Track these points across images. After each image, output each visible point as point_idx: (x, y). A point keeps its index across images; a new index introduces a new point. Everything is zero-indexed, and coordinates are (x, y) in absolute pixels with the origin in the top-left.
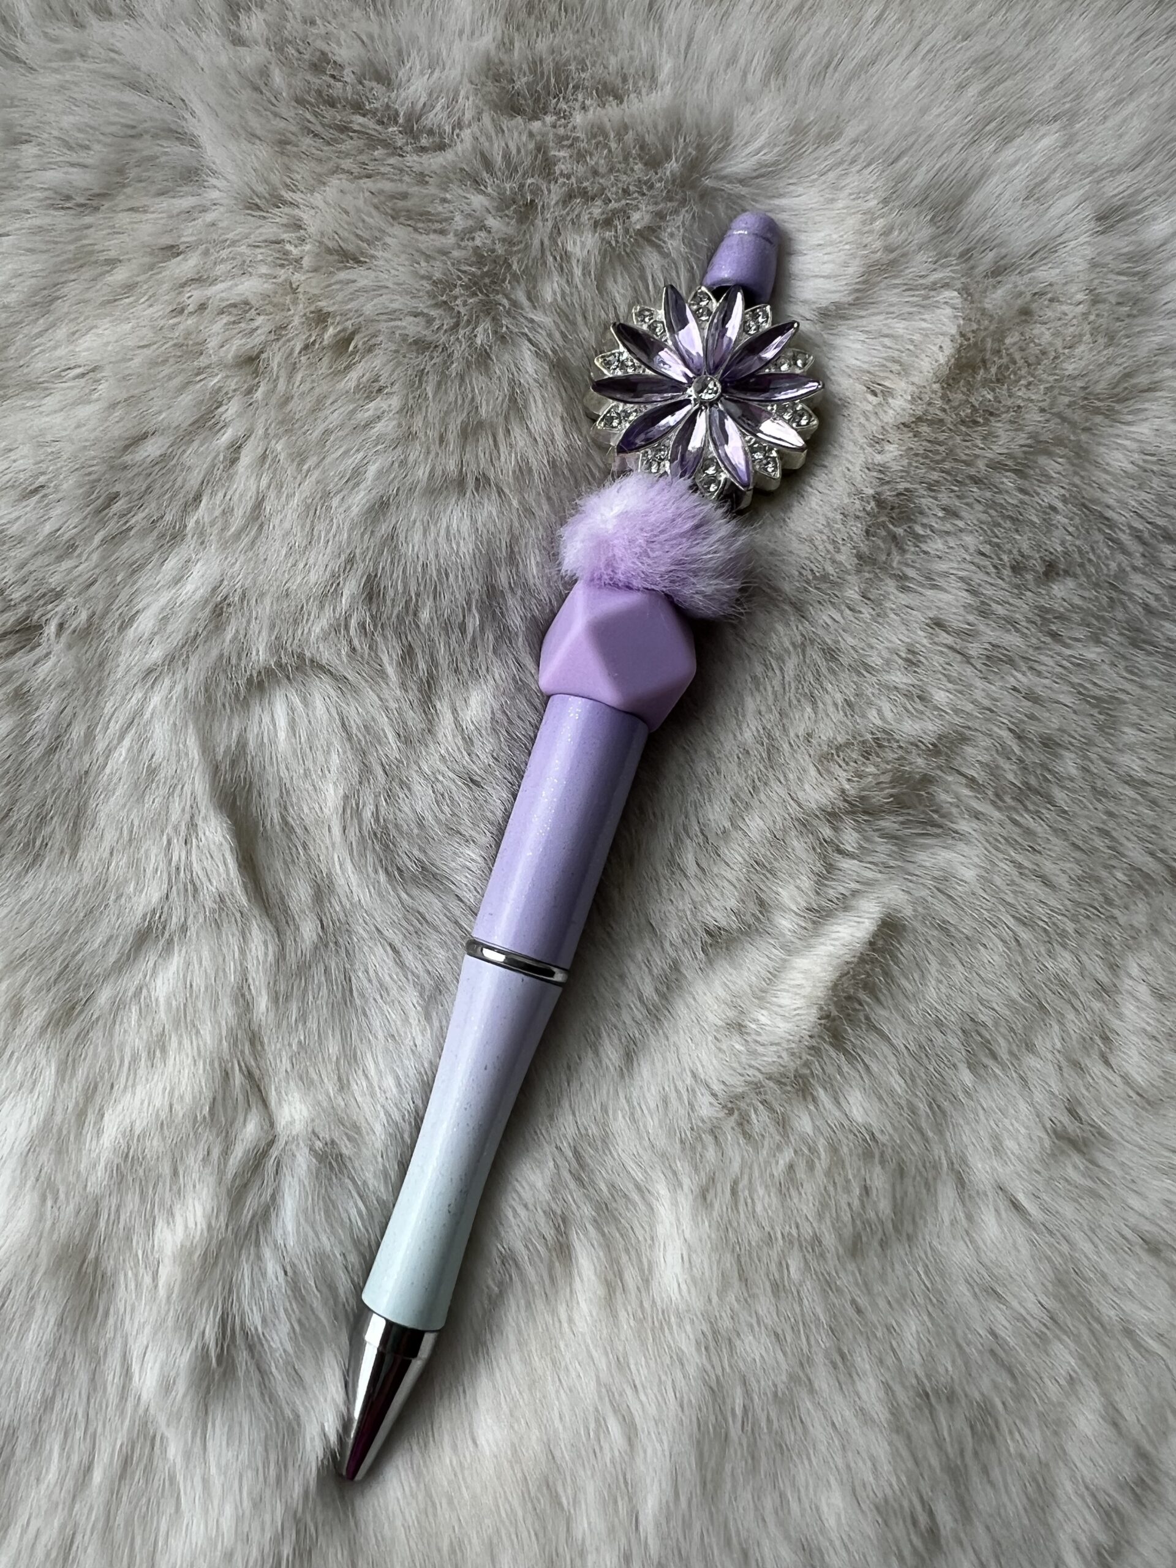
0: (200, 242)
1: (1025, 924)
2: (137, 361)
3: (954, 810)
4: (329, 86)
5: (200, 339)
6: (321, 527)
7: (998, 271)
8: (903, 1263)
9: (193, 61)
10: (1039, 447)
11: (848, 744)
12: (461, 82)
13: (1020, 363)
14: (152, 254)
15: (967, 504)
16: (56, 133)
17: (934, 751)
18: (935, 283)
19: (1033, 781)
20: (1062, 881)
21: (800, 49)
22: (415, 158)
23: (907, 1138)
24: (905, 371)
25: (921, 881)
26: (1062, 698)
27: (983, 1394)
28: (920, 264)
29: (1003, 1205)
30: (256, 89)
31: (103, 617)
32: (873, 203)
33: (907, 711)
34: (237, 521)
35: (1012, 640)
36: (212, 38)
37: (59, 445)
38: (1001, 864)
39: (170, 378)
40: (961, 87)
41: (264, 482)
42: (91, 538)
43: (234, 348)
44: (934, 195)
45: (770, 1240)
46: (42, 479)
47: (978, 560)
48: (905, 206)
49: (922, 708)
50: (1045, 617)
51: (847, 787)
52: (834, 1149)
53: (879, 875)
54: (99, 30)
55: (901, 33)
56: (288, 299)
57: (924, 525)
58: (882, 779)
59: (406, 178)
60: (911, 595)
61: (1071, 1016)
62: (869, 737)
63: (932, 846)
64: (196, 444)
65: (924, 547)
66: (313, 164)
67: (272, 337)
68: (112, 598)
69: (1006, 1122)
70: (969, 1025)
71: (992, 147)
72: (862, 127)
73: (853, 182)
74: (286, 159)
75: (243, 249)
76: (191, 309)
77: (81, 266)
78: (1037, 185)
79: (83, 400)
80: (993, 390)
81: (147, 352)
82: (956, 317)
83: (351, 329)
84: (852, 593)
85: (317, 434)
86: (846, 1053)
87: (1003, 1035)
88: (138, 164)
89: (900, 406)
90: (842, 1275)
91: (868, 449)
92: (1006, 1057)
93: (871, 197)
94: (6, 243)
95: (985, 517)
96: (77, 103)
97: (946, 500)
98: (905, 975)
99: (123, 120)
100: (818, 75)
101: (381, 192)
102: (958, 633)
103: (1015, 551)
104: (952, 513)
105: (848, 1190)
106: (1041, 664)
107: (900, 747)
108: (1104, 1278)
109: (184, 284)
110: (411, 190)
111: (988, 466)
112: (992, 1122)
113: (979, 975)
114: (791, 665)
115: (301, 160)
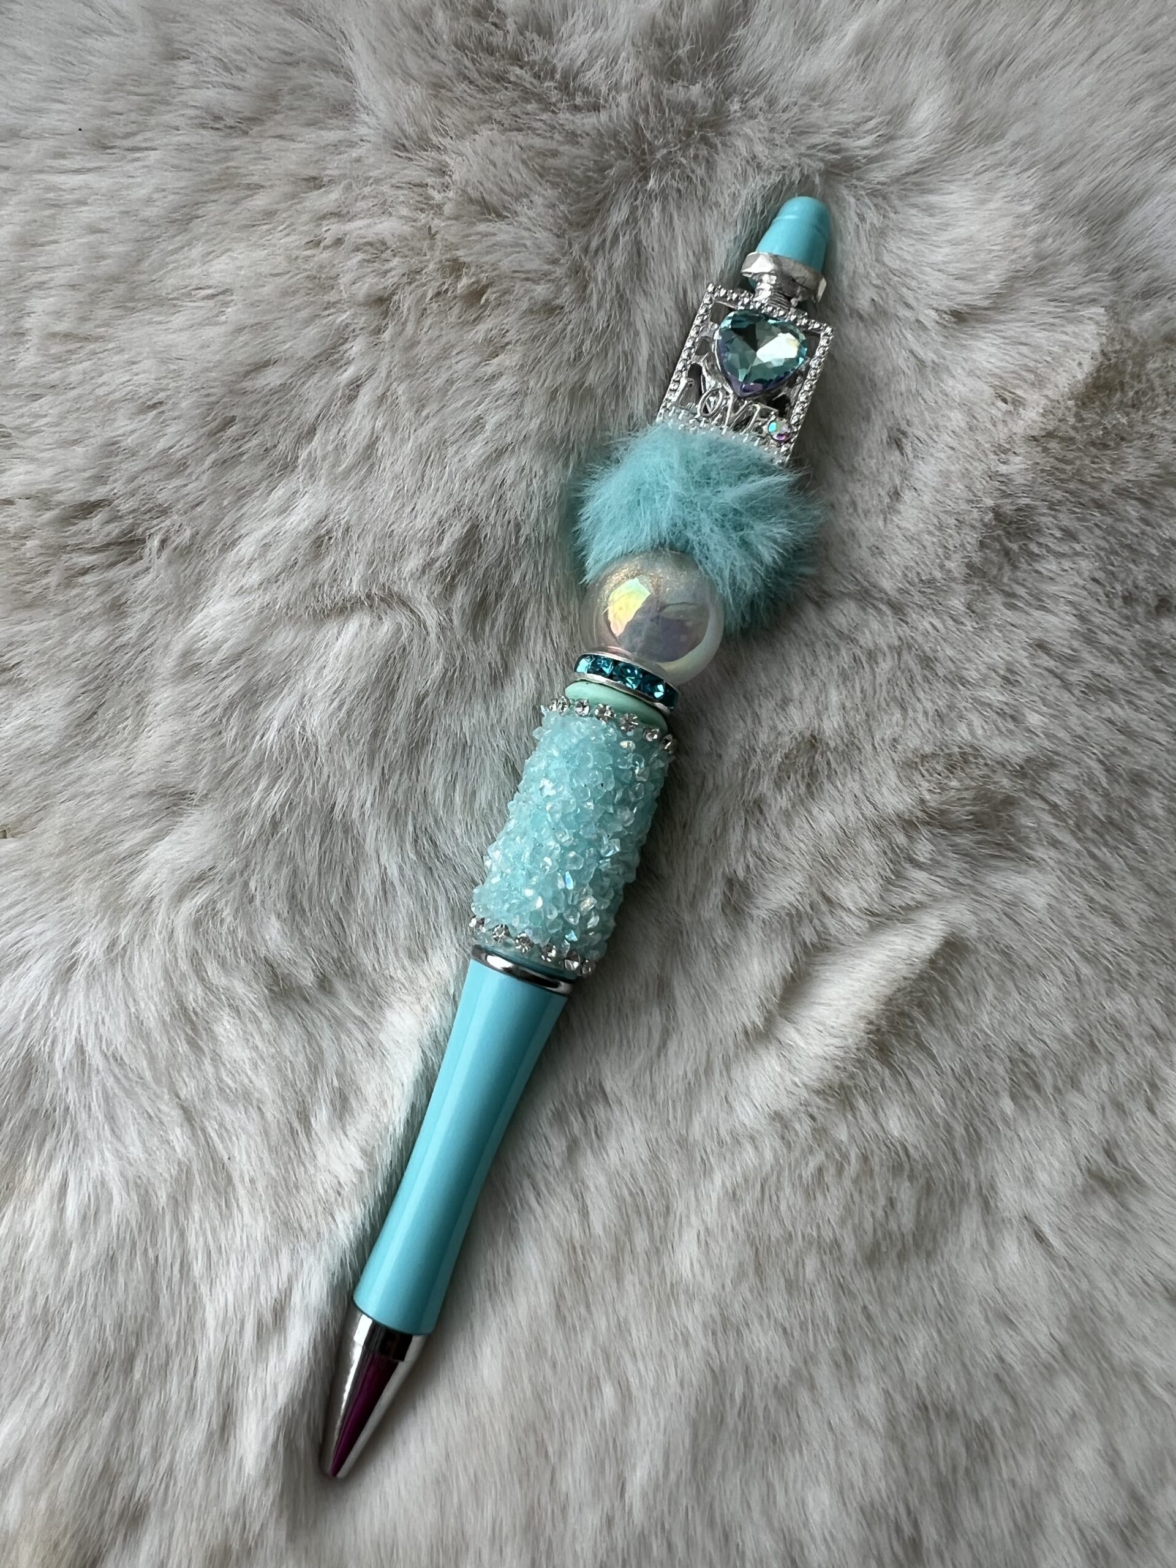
0: (344, 176)
1: (1087, 959)
2: (268, 288)
3: (1033, 835)
4: (491, 34)
5: (332, 273)
6: (432, 473)
7: (1149, 294)
8: (919, 1278)
10: (1169, 478)
11: (934, 755)
12: (623, 44)
13: (1159, 390)
14: (294, 183)
15: (1087, 528)
16: (214, 52)
17: (1021, 773)
18: (1081, 297)
19: (1116, 815)
20: (1133, 921)
21: (973, 43)
22: (568, 115)
23: (940, 1158)
24: (1039, 383)
25: (989, 902)
26: (1158, 736)
27: (985, 1421)
28: (1069, 275)
29: (1026, 1236)
30: (418, 29)
31: (204, 538)
32: (1028, 208)
33: (998, 728)
34: (347, 460)
35: (1114, 671)
37: (182, 363)
38: (1073, 897)
39: (298, 309)
40: (1135, 100)
41: (379, 424)
42: (203, 459)
43: (366, 286)
44: (1093, 206)
45: (790, 1239)
46: (161, 396)
47: (1090, 586)
48: (1062, 215)
49: (1012, 727)
50: (1150, 651)
51: (928, 797)
52: (865, 1159)
53: (947, 890)
55: (1078, 40)
56: (425, 244)
57: (1040, 544)
58: (965, 795)
59: (557, 136)
60: (1017, 614)
61: (1121, 1057)
62: (956, 749)
63: (1005, 870)
64: (316, 378)
65: (1035, 565)
66: (464, 110)
67: (405, 279)
68: (217, 520)
69: (1041, 1155)
70: (1017, 1055)
71: (1159, 165)
72: (1027, 130)
73: (1010, 183)
74: (439, 104)
75: (385, 188)
76: (327, 242)
77: (224, 188)
79: (210, 321)
80: (1128, 415)
81: (278, 280)
82: (1099, 334)
83: (484, 282)
84: (957, 603)
85: (439, 382)
86: (891, 1067)
87: (1051, 1070)
88: (292, 92)
89: (1031, 417)
90: (857, 1281)
91: (992, 456)
92: (1049, 1090)
93: (1027, 201)
94: (153, 156)
95: (1103, 544)
96: (239, 25)
97: (1066, 520)
98: (960, 995)
99: (281, 47)
100: (988, 73)
101: (531, 147)
102: (1060, 658)
103: (1129, 582)
104: (1070, 535)
105: (873, 1199)
106: (1141, 699)
107: (986, 765)
108: (1120, 1320)
109: (323, 217)
110: (561, 149)
111: (1113, 491)
112: (1026, 1153)
113: (1034, 1005)
114: (885, 666)
115: (453, 105)
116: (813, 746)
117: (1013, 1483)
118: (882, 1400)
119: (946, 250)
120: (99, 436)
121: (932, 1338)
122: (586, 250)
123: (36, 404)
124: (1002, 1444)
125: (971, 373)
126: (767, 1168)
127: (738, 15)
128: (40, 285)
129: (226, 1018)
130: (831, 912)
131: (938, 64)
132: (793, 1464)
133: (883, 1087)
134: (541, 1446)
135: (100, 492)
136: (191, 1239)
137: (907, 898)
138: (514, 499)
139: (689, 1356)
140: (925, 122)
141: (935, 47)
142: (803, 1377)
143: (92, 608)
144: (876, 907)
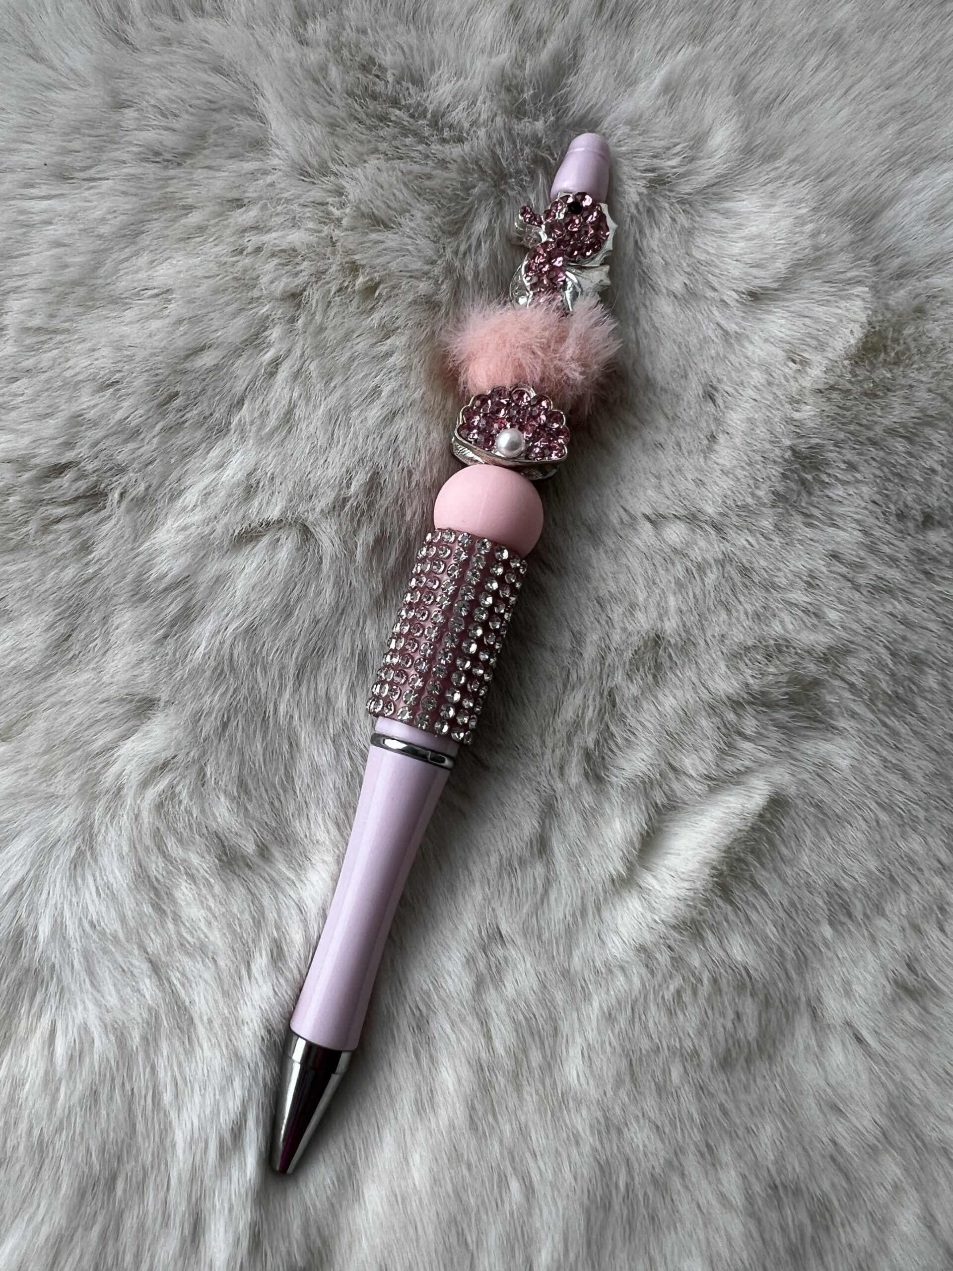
0: (260, 198)
1: (885, 809)
2: (203, 288)
3: (836, 710)
4: (374, 84)
5: (254, 275)
6: (339, 433)
7: (902, 275)
8: (764, 1076)
9: (268, 56)
10: (927, 420)
11: (755, 647)
12: (480, 90)
13: (914, 351)
14: (221, 204)
15: (866, 461)
16: (153, 102)
17: (824, 659)
18: (850, 279)
19: (900, 690)
20: (919, 776)
21: (754, 84)
22: (439, 147)
23: (776, 977)
24: (821, 347)
25: (802, 765)
26: (931, 625)
27: (824, 1194)
28: (840, 263)
29: (848, 1038)
30: (316, 81)
31: (156, 490)
32: (805, 211)
33: (804, 624)
34: (271, 424)
35: (893, 574)
36: (284, 38)
37: (134, 350)
38: (871, 758)
39: (227, 304)
40: (881, 126)
41: (295, 395)
42: (153, 427)
43: (282, 284)
44: (854, 209)
45: (657, 1050)
46: (118, 376)
47: (871, 506)
48: (831, 216)
49: (816, 622)
50: (920, 557)
51: (751, 681)
52: (715, 981)
53: (769, 757)
54: (195, 25)
55: (836, 80)
56: (329, 250)
57: (829, 475)
58: (781, 679)
59: (430, 162)
60: (815, 531)
61: (915, 887)
62: (772, 642)
63: (813, 738)
64: (243, 359)
65: (827, 492)
66: (356, 144)
67: (314, 280)
68: (165, 477)
69: (857, 971)
70: (833, 889)
71: (903, 176)
72: (799, 151)
73: (790, 191)
74: (336, 140)
75: (295, 207)
76: (249, 250)
77: (164, 209)
78: (937, 210)
79: (156, 315)
80: (891, 371)
81: (211, 282)
82: (865, 308)
83: (378, 279)
84: (767, 524)
85: (344, 359)
86: (732, 903)
87: (860, 900)
88: (216, 132)
89: (816, 374)
90: (714, 1083)
91: (788, 406)
92: (860, 917)
93: (803, 205)
94: (105, 185)
95: (878, 472)
96: (172, 80)
97: (849, 456)
98: (783, 841)
99: (208, 97)
100: (767, 107)
101: (410, 172)
102: (850, 565)
103: (901, 503)
104: (852, 467)
105: (723, 1015)
106: (915, 596)
107: (796, 653)
108: (928, 1106)
109: (244, 231)
110: (434, 172)
111: (884, 431)
112: (844, 970)
113: (844, 847)
114: (712, 577)
115: (347, 141)
116: (656, 642)
117: (850, 1246)
118: (740, 1182)
119: (742, 244)
120: (67, 410)
121: (778, 1128)
122: (456, 253)
123: (14, 385)
124: (840, 1215)
125: (766, 340)
126: (635, 992)
127: (569, 67)
128: (15, 290)
129: (184, 884)
130: (677, 778)
131: (728, 100)
132: (670, 1240)
133: (727, 921)
134: (461, 1235)
135: (69, 456)
136: (161, 1073)
137: (738, 765)
138: (406, 451)
139: (580, 1153)
140: (720, 145)
141: (724, 87)
142: (674, 1165)
143: (65, 550)
144: (714, 773)
